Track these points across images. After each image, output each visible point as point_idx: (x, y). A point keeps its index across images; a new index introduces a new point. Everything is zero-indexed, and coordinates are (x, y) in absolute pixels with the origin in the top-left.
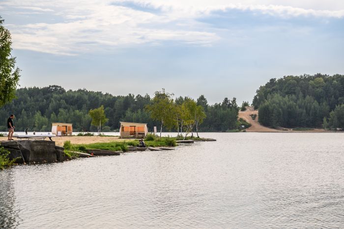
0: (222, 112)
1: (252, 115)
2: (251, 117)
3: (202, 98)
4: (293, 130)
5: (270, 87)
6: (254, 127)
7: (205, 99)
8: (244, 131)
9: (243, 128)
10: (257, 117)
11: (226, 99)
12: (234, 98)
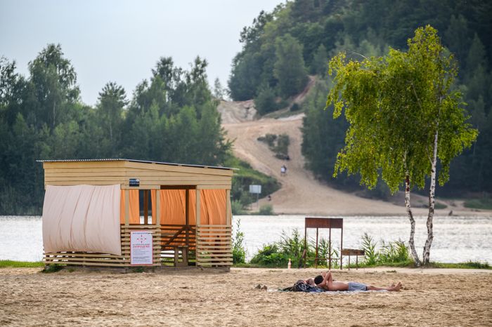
0: (158, 122)
1: (269, 140)
2: (265, 146)
3: (52, 57)
4: (466, 206)
5: (313, 18)
6: (292, 190)
7: (64, 64)
8: (267, 212)
9: (255, 198)
10: (295, 149)
11: (166, 62)
12: (198, 62)
